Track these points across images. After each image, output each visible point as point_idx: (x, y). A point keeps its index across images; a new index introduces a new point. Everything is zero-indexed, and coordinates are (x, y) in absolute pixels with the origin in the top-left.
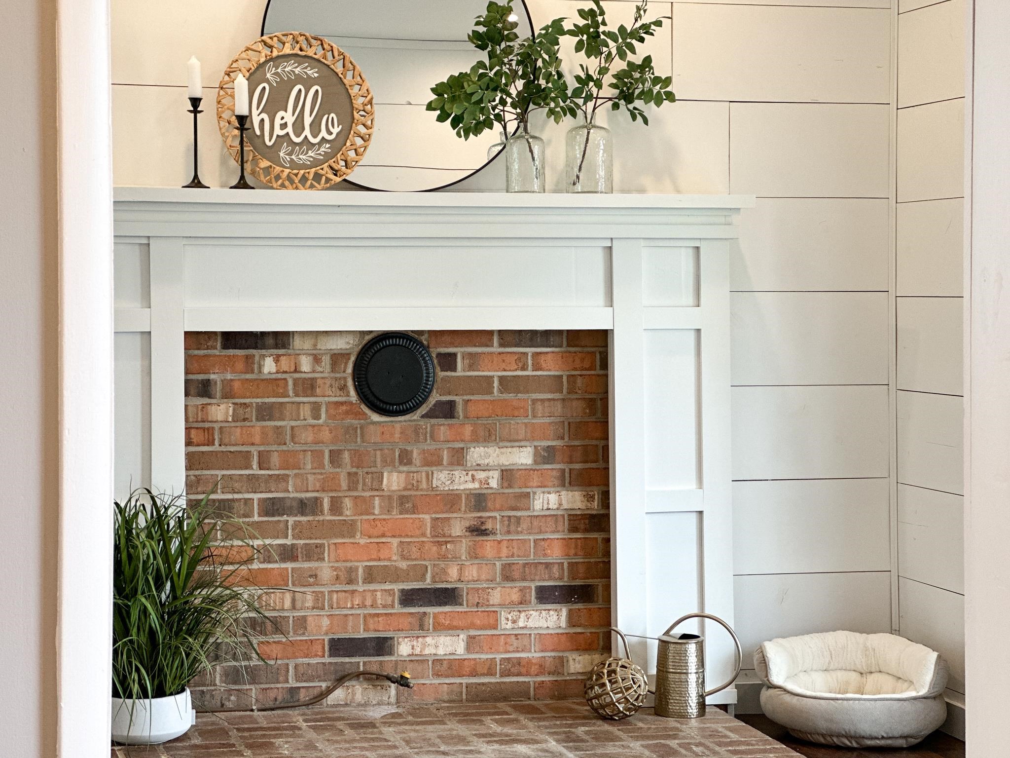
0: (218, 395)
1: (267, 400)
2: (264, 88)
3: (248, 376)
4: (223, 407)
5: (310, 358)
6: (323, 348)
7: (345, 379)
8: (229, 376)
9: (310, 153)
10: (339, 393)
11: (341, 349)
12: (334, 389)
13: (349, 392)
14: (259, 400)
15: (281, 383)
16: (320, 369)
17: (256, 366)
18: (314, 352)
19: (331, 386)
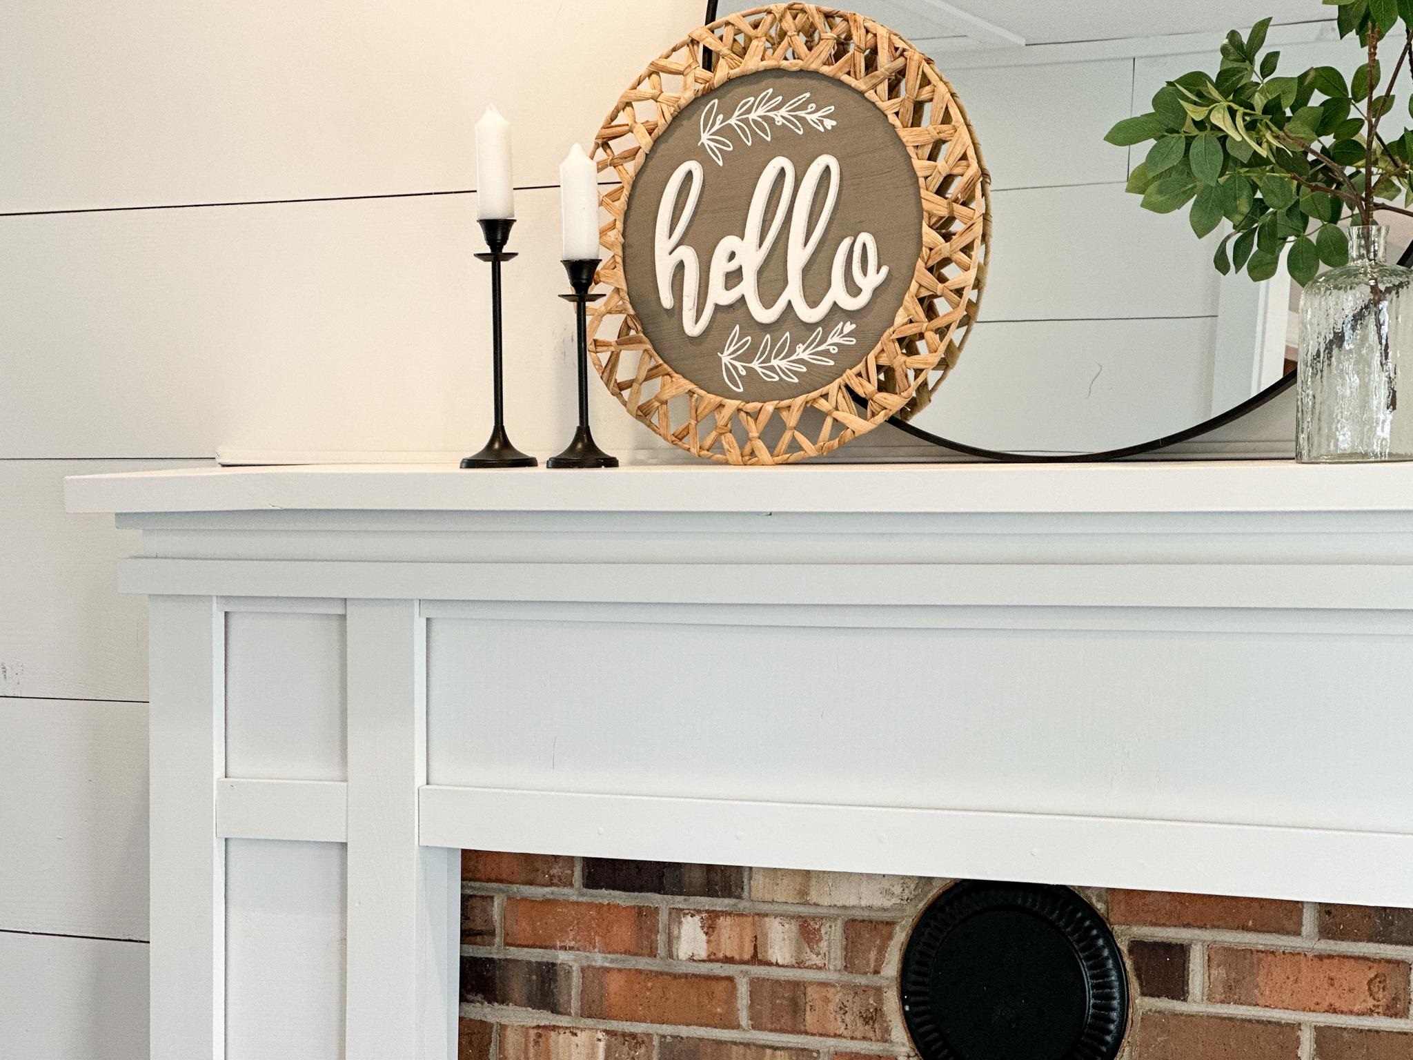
0: (575, 1005)
1: (684, 1031)
2: (689, 175)
3: (644, 963)
4: (583, 1037)
5: (792, 928)
6: (826, 901)
7: (879, 991)
8: (599, 960)
9: (802, 352)
10: (861, 1029)
11: (870, 908)
12: (848, 1018)
13: (887, 1031)
14: (668, 1030)
15: (719, 988)
16: (816, 960)
17: (661, 939)
18: (803, 910)
19: (843, 1009)
